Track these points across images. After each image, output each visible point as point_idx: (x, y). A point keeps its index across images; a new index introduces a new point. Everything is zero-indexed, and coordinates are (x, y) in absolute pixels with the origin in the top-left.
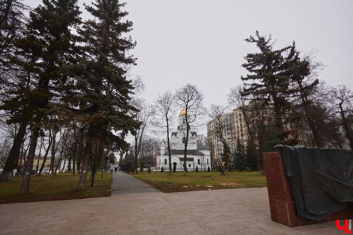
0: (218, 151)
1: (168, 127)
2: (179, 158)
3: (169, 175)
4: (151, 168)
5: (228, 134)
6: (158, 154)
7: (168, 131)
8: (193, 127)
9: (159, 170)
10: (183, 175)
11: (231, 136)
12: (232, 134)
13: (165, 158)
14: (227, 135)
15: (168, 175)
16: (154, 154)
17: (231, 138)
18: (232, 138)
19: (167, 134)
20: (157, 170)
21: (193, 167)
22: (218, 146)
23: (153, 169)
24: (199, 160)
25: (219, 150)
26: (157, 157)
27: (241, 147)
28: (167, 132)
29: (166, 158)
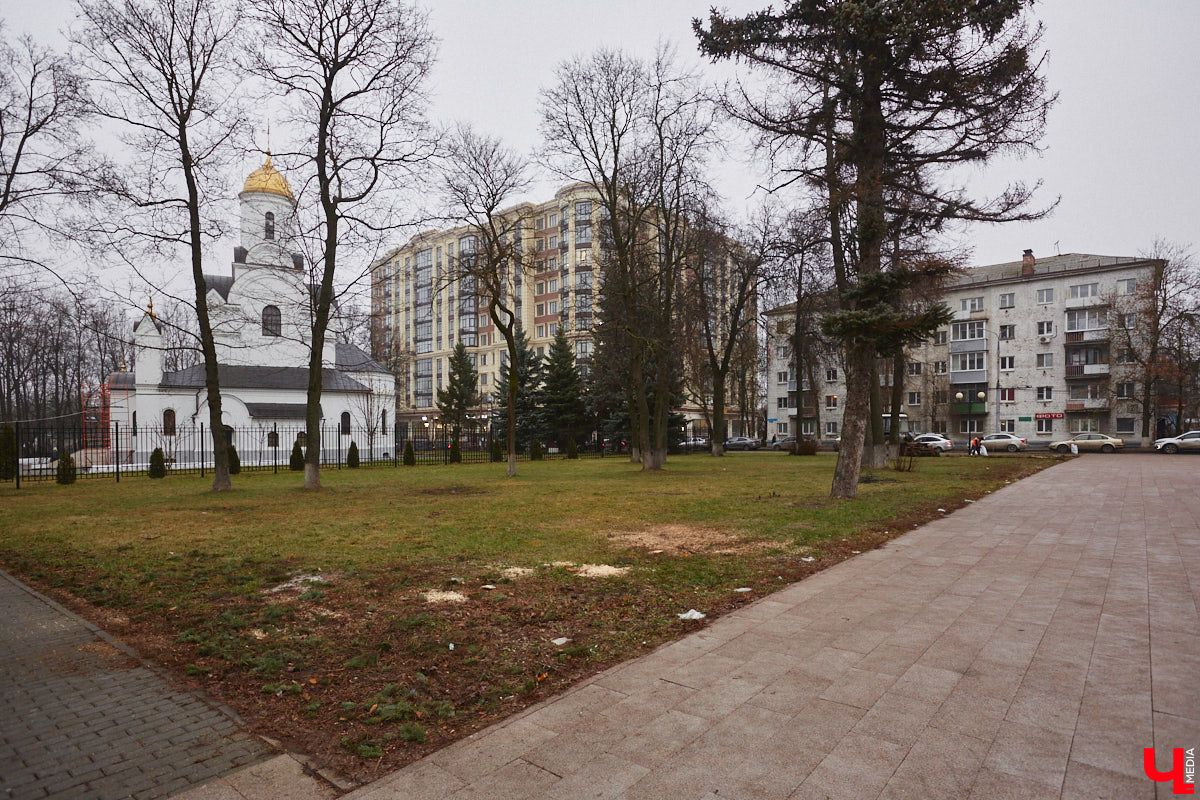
0: (416, 383)
1: (193, 206)
2: (249, 406)
3: (215, 490)
4: (79, 458)
5: (462, 313)
6: (121, 386)
7: (195, 233)
8: (361, 228)
9: (131, 467)
10: (303, 490)
11: (472, 321)
12: (476, 314)
13: (166, 406)
14: (456, 317)
15: (205, 494)
16: (91, 384)
17: (473, 329)
18: (476, 333)
19: (186, 252)
20: (123, 467)
21: (336, 448)
22: (416, 361)
23: (93, 462)
24: (346, 416)
25: (421, 376)
26: (115, 399)
27: (530, 363)
28: (188, 238)
29: (171, 407)
